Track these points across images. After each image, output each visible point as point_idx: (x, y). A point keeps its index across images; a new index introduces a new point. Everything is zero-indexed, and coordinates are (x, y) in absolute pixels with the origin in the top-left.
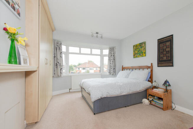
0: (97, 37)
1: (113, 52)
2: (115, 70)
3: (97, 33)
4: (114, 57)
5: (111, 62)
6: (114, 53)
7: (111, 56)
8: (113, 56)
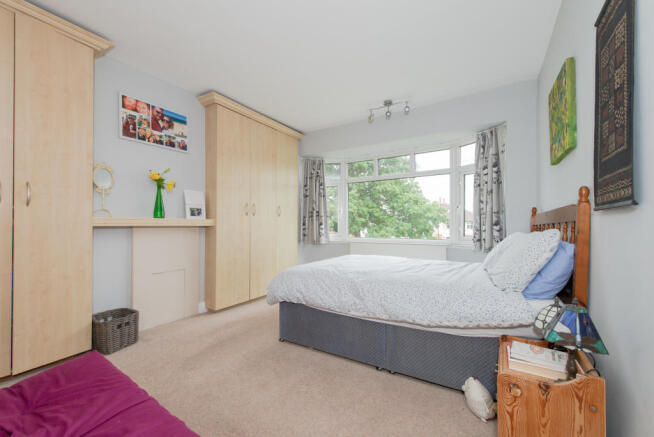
0: (388, 115)
1: (492, 151)
2: (499, 231)
3: (388, 103)
4: (498, 172)
5: (485, 192)
6: (497, 154)
7: (485, 168)
8: (490, 165)
